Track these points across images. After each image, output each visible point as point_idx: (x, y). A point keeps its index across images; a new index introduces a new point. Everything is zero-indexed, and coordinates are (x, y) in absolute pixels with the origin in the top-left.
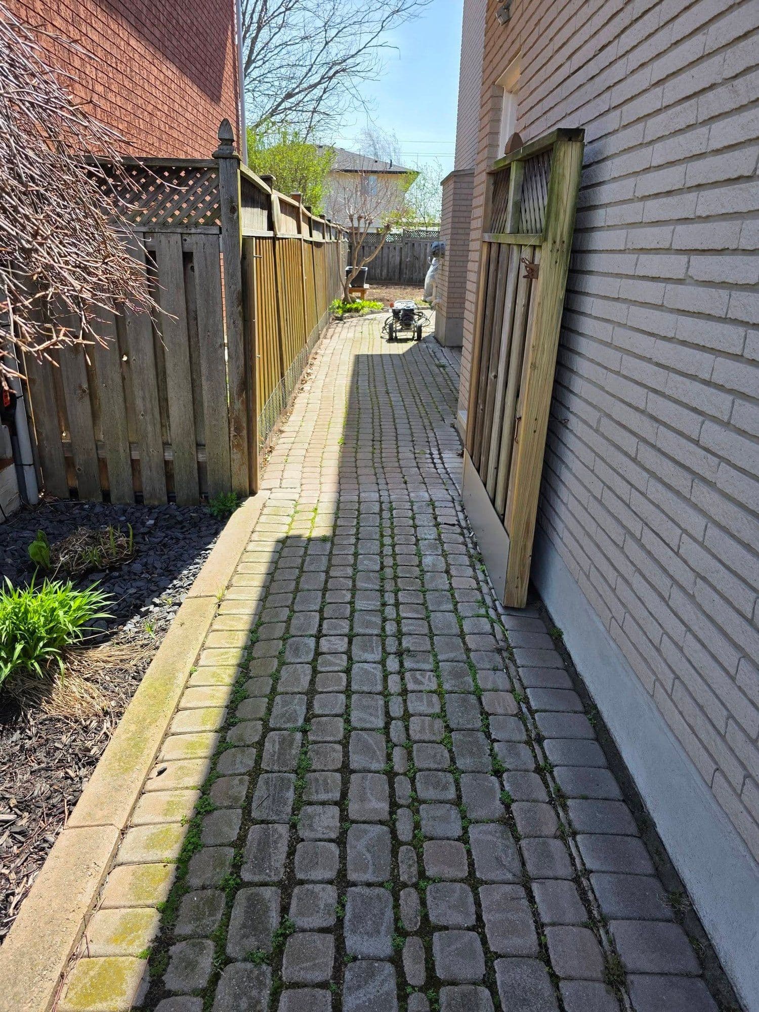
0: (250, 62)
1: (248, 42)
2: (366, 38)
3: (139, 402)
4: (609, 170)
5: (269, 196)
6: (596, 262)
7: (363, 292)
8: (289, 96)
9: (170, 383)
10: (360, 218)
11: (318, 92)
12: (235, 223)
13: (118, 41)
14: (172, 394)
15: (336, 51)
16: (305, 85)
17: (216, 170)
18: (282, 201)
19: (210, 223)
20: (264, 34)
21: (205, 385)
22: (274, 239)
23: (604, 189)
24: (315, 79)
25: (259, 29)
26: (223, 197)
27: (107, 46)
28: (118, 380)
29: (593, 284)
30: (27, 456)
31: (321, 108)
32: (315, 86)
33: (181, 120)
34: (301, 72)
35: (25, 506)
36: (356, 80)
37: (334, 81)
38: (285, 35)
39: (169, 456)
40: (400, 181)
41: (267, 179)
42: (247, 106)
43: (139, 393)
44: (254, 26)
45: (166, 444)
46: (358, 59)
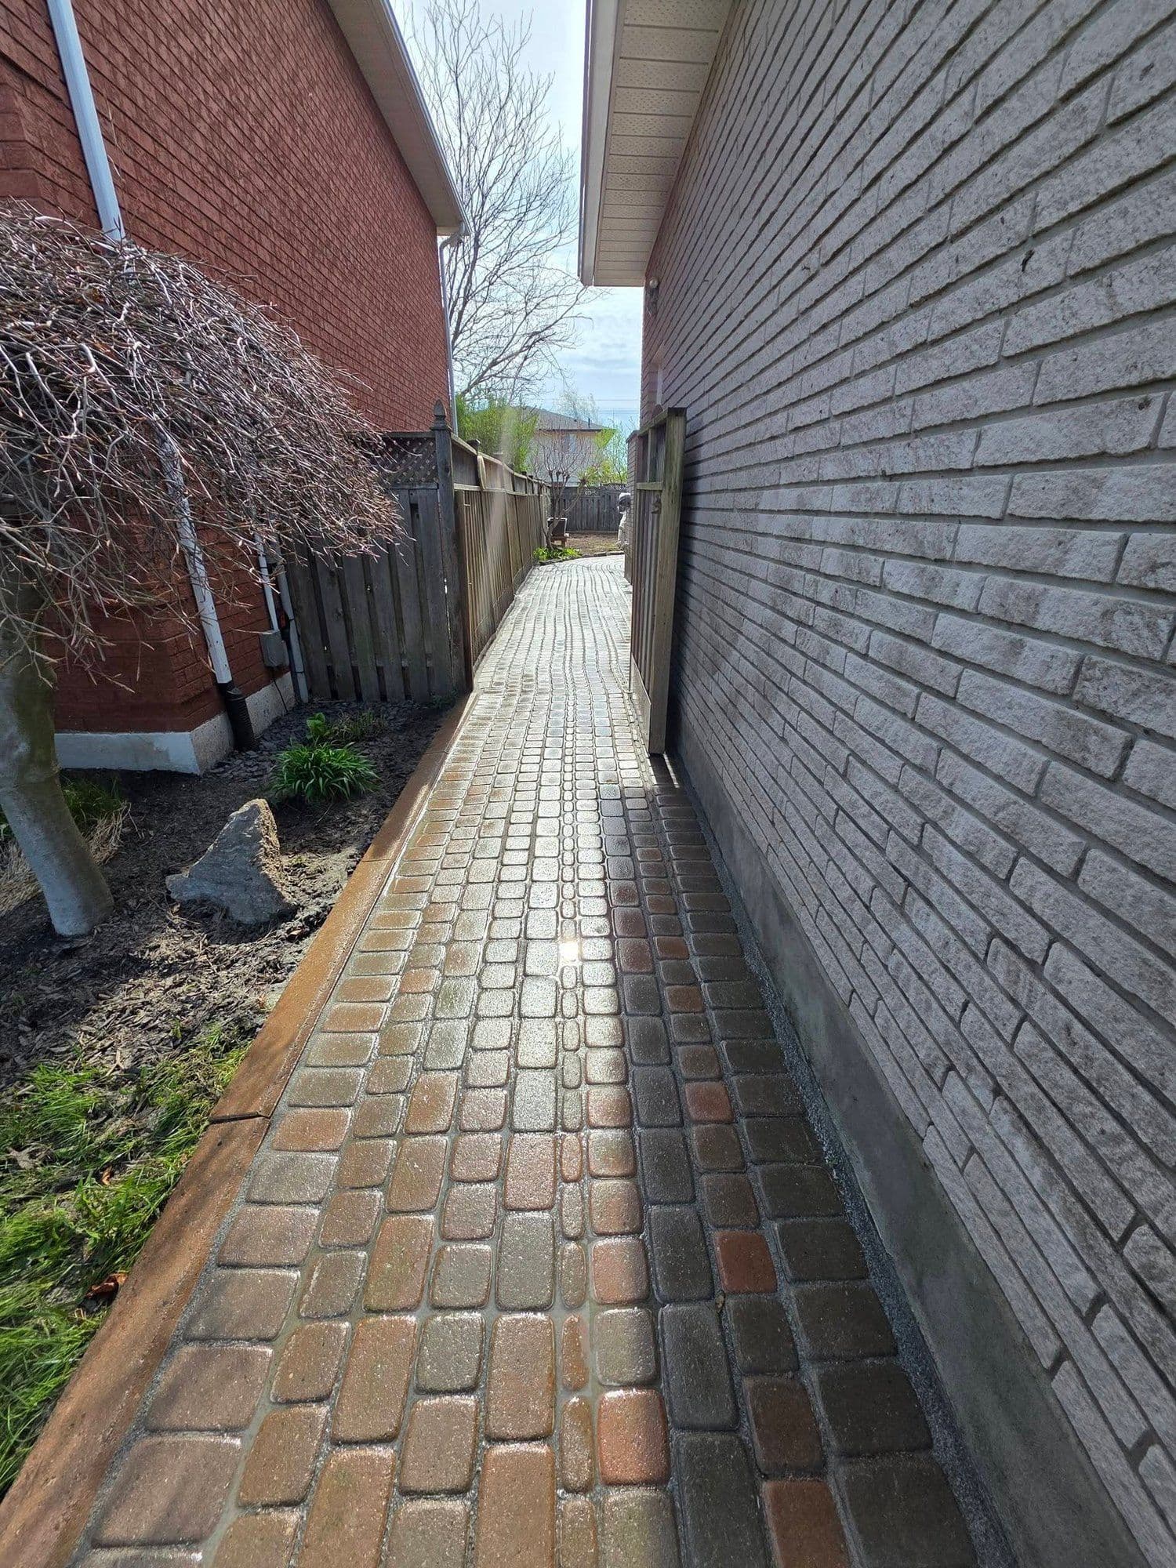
0: (457, 334)
1: (456, 315)
2: (561, 310)
3: (381, 623)
4: (706, 435)
5: (475, 457)
6: (702, 501)
7: (564, 540)
8: (495, 363)
9: (404, 606)
10: (558, 474)
11: (519, 359)
12: (449, 482)
13: (348, 332)
14: (405, 615)
15: (535, 323)
16: (507, 353)
17: (433, 440)
18: (486, 461)
19: (429, 481)
20: (471, 307)
21: (431, 607)
22: (480, 492)
23: (703, 449)
24: (517, 348)
25: (465, 304)
26: (439, 460)
27: (340, 336)
28: (365, 605)
29: (700, 517)
30: (299, 666)
31: (523, 374)
32: (517, 354)
33: (401, 394)
34: (503, 342)
35: (299, 704)
36: (554, 348)
37: (534, 349)
38: (487, 309)
39: (405, 663)
40: (597, 439)
41: (473, 444)
42: (455, 374)
43: (380, 614)
44: (461, 302)
45: (402, 656)
46: (556, 329)
